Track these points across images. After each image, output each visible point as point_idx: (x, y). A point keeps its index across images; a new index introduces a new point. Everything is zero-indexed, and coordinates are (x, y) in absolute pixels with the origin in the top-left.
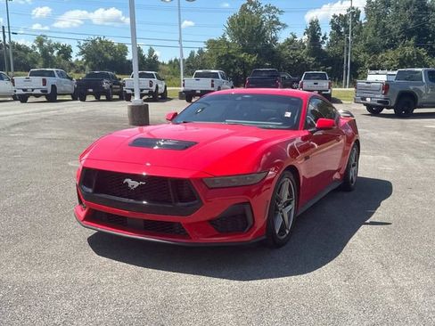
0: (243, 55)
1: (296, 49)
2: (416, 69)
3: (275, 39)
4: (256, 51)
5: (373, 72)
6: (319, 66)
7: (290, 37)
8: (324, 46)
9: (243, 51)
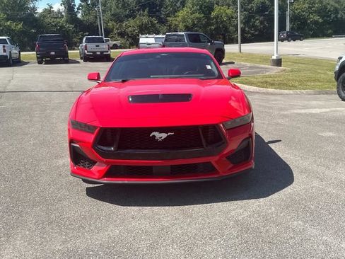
0: (8, 23)
1: (56, 18)
2: (179, 33)
3: (34, 9)
4: (20, 20)
5: (144, 36)
6: (78, 32)
7: (47, 7)
8: (79, 16)
9: (8, 19)
